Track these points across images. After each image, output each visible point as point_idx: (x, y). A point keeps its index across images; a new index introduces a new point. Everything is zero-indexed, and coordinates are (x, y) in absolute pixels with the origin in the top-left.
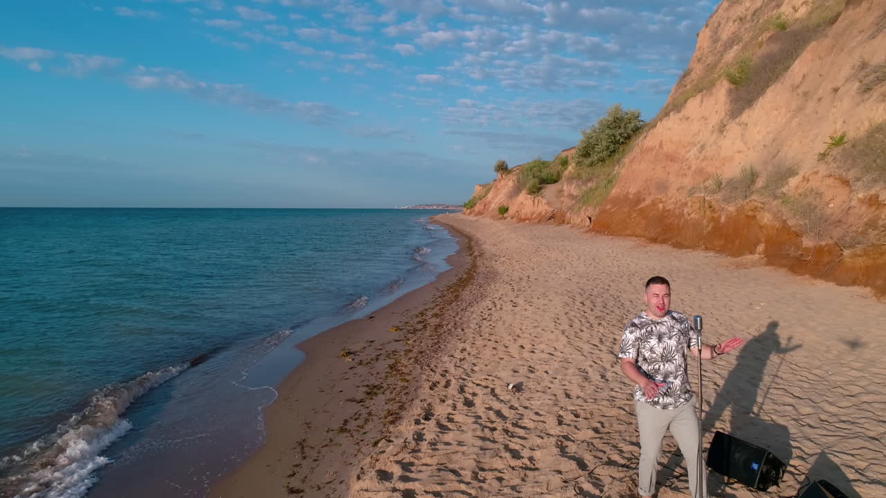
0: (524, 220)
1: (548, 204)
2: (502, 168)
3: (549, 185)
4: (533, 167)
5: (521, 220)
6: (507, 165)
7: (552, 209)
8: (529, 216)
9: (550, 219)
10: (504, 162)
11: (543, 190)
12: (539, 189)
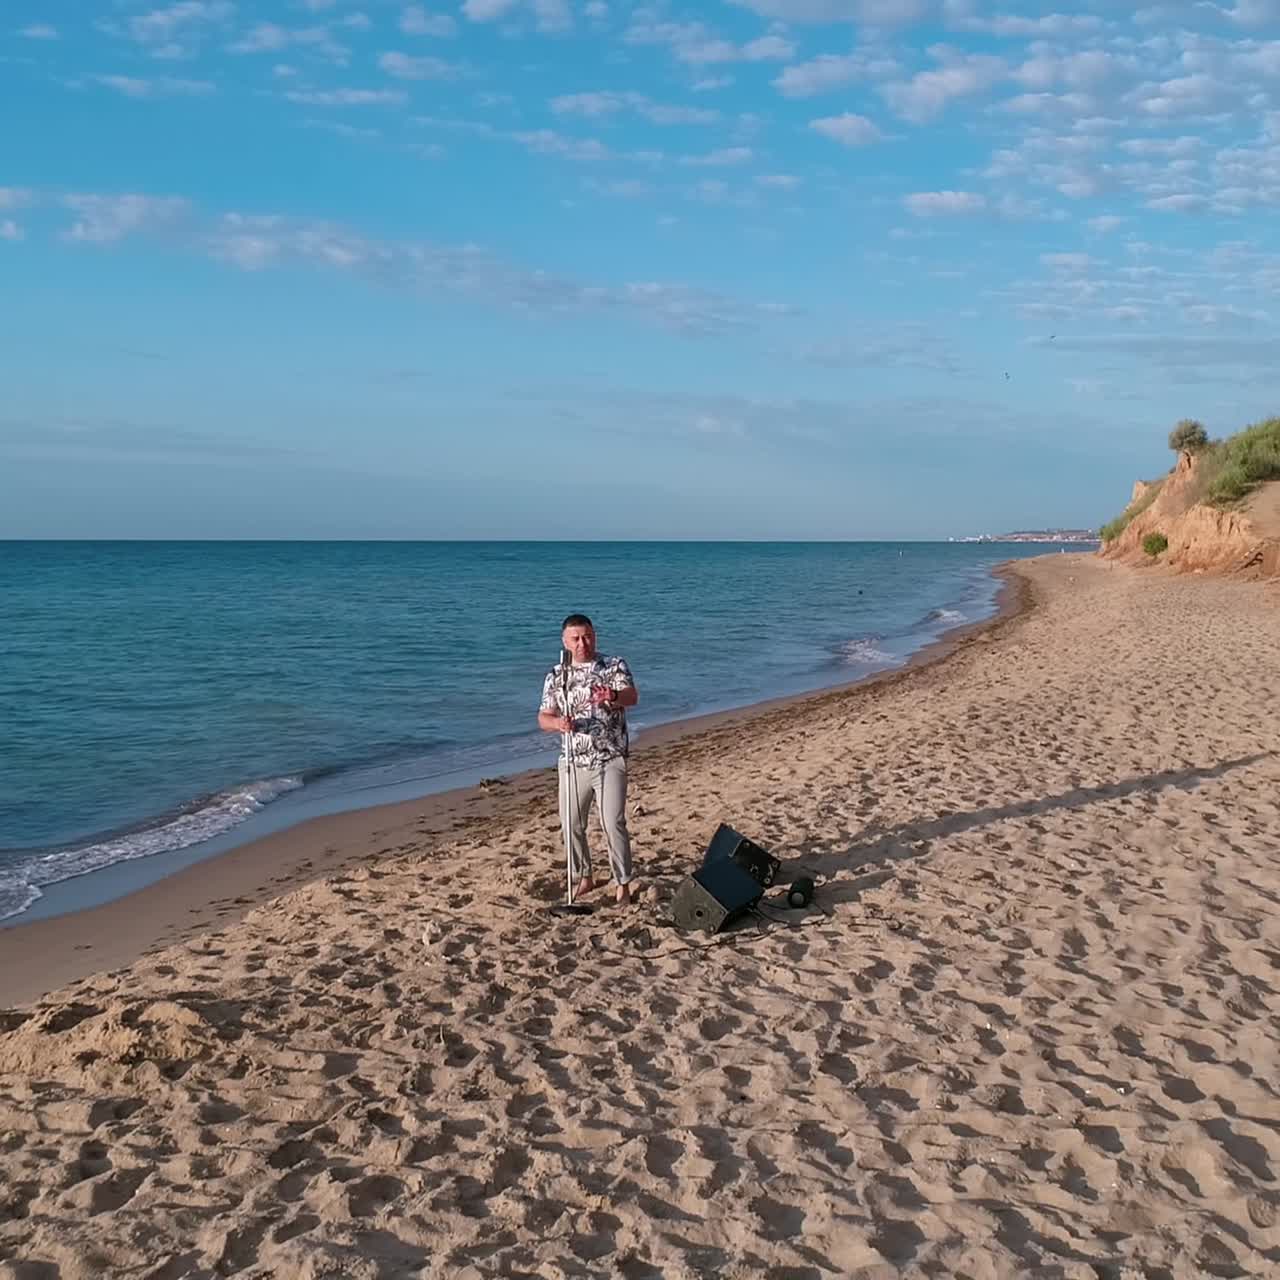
0: (1194, 566)
1: (1252, 528)
2: (1191, 439)
3: (1269, 483)
4: (1257, 438)
5: (1188, 568)
6: (1204, 433)
7: (1260, 540)
8: (1205, 557)
9: (1251, 564)
10: (1194, 427)
11: (1253, 495)
12: (1240, 493)
